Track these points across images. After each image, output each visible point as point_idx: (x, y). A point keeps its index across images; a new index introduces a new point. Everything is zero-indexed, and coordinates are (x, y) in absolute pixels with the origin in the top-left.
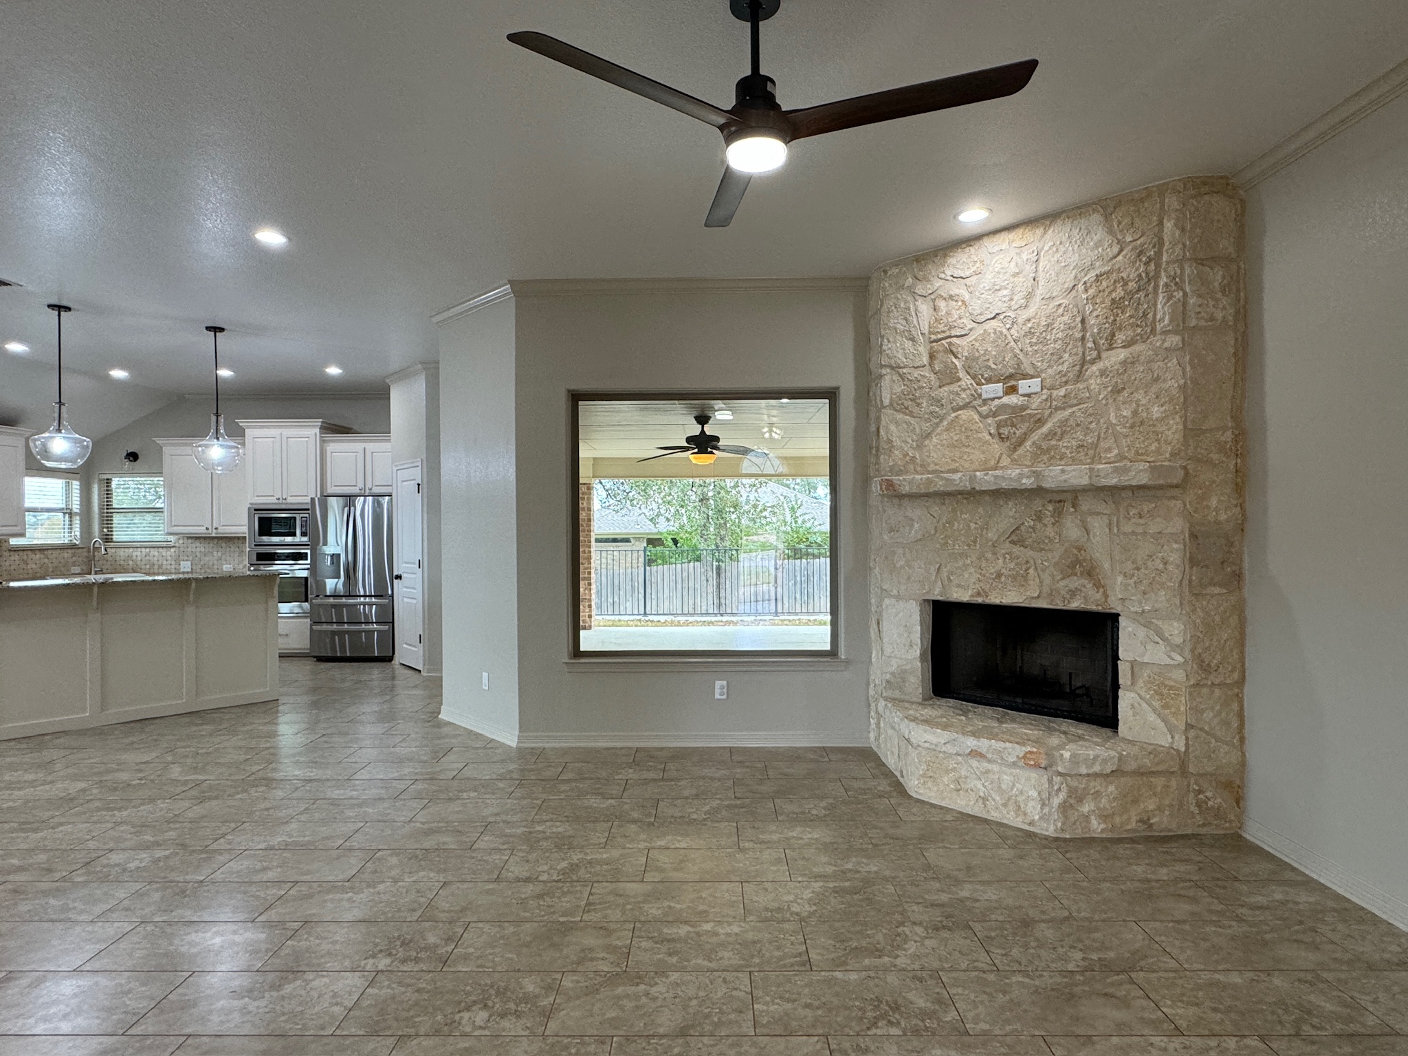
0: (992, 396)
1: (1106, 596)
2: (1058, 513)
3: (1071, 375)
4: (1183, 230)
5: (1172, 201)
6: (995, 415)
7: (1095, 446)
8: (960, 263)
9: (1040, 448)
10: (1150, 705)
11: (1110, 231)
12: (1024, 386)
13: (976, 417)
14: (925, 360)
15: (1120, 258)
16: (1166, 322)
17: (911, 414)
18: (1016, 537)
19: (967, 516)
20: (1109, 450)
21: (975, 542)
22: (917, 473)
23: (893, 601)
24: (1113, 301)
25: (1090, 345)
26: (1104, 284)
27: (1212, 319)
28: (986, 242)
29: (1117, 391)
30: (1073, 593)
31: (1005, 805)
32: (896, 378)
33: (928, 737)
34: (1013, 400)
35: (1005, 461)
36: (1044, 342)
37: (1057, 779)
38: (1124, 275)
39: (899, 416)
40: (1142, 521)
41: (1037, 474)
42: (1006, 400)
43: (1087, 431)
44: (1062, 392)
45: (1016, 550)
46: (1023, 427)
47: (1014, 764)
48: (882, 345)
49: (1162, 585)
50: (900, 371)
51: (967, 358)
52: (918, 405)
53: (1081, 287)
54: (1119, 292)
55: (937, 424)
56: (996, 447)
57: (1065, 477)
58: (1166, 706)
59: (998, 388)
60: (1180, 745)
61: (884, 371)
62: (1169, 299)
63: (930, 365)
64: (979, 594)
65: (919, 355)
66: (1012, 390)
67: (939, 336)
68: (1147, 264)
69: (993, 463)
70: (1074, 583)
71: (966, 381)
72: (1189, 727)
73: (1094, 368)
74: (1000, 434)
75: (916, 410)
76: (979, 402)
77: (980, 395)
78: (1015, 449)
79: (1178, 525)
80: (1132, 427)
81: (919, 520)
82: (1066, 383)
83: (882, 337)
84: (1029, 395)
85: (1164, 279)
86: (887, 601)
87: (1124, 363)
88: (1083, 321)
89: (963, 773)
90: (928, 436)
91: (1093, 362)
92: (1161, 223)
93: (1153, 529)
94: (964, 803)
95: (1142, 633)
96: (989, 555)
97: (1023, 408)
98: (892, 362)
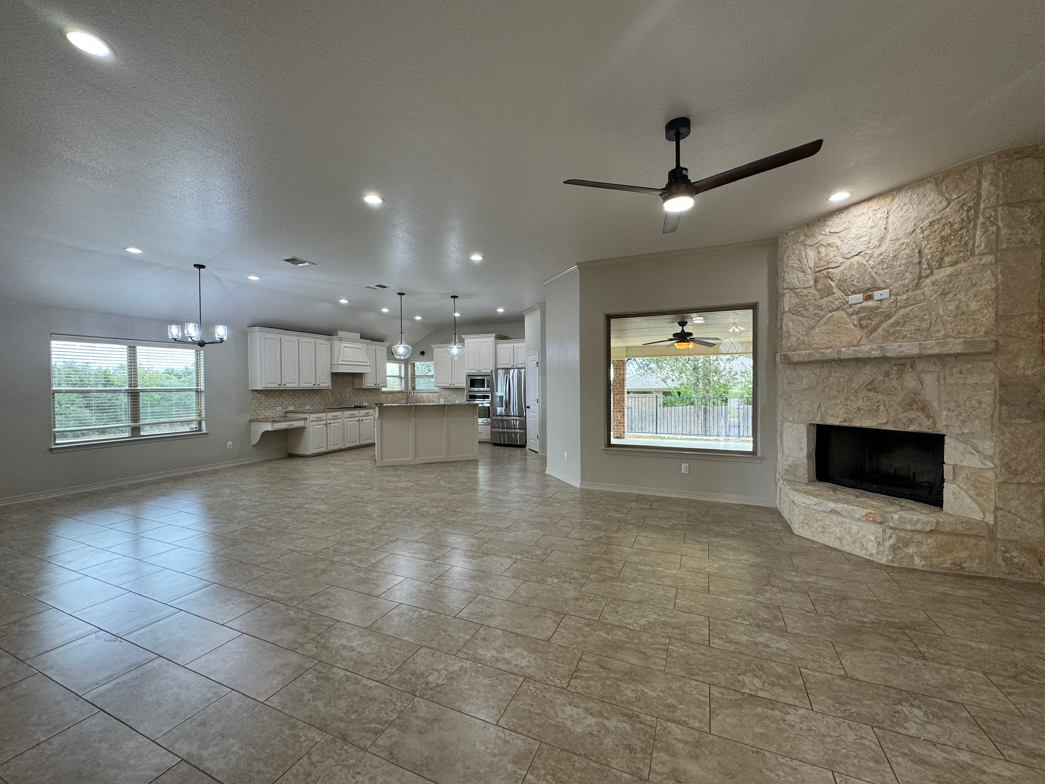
0: (856, 302)
1: (935, 423)
2: (901, 372)
3: (911, 286)
4: (997, 186)
5: (988, 169)
6: (857, 313)
7: (928, 329)
8: (835, 224)
9: (888, 332)
10: (966, 492)
11: (941, 193)
12: (877, 295)
13: (845, 316)
14: (812, 283)
15: (948, 209)
16: (983, 247)
17: (802, 316)
18: (871, 387)
19: (838, 374)
20: (938, 331)
21: (843, 389)
22: (806, 349)
23: (790, 424)
24: (942, 237)
25: (925, 266)
26: (936, 227)
28: (852, 209)
29: (944, 294)
30: (911, 421)
31: (854, 543)
32: (793, 295)
33: (804, 500)
34: (870, 303)
35: (864, 341)
36: (892, 267)
37: (889, 531)
38: (951, 220)
39: (795, 317)
40: (962, 376)
42: (865, 304)
43: (923, 320)
44: (904, 297)
45: (871, 394)
46: (877, 320)
47: (859, 519)
48: (784, 276)
49: (978, 417)
50: (796, 291)
51: (839, 280)
52: (807, 310)
53: (918, 231)
54: (947, 231)
55: (819, 321)
56: (858, 333)
57: (901, 349)
58: (979, 495)
59: (860, 297)
60: (990, 519)
61: (785, 292)
62: (986, 231)
63: (815, 286)
64: (845, 421)
65: (808, 280)
66: (870, 297)
67: (821, 269)
68: (968, 211)
69: (855, 342)
70: (911, 415)
71: (838, 293)
72: (997, 508)
73: (928, 281)
74: (860, 325)
75: (805, 313)
76: (847, 306)
77: (847, 302)
78: (871, 334)
79: (991, 378)
80: (956, 316)
81: (807, 377)
82: (907, 291)
83: (785, 272)
84: (881, 300)
85: (981, 220)
86: (786, 424)
87: (949, 276)
88: (920, 252)
89: (827, 522)
90: (813, 328)
91: (927, 277)
92: (979, 183)
93: (971, 381)
95: (961, 447)
96: (852, 398)
97: (877, 308)
98: (790, 286)
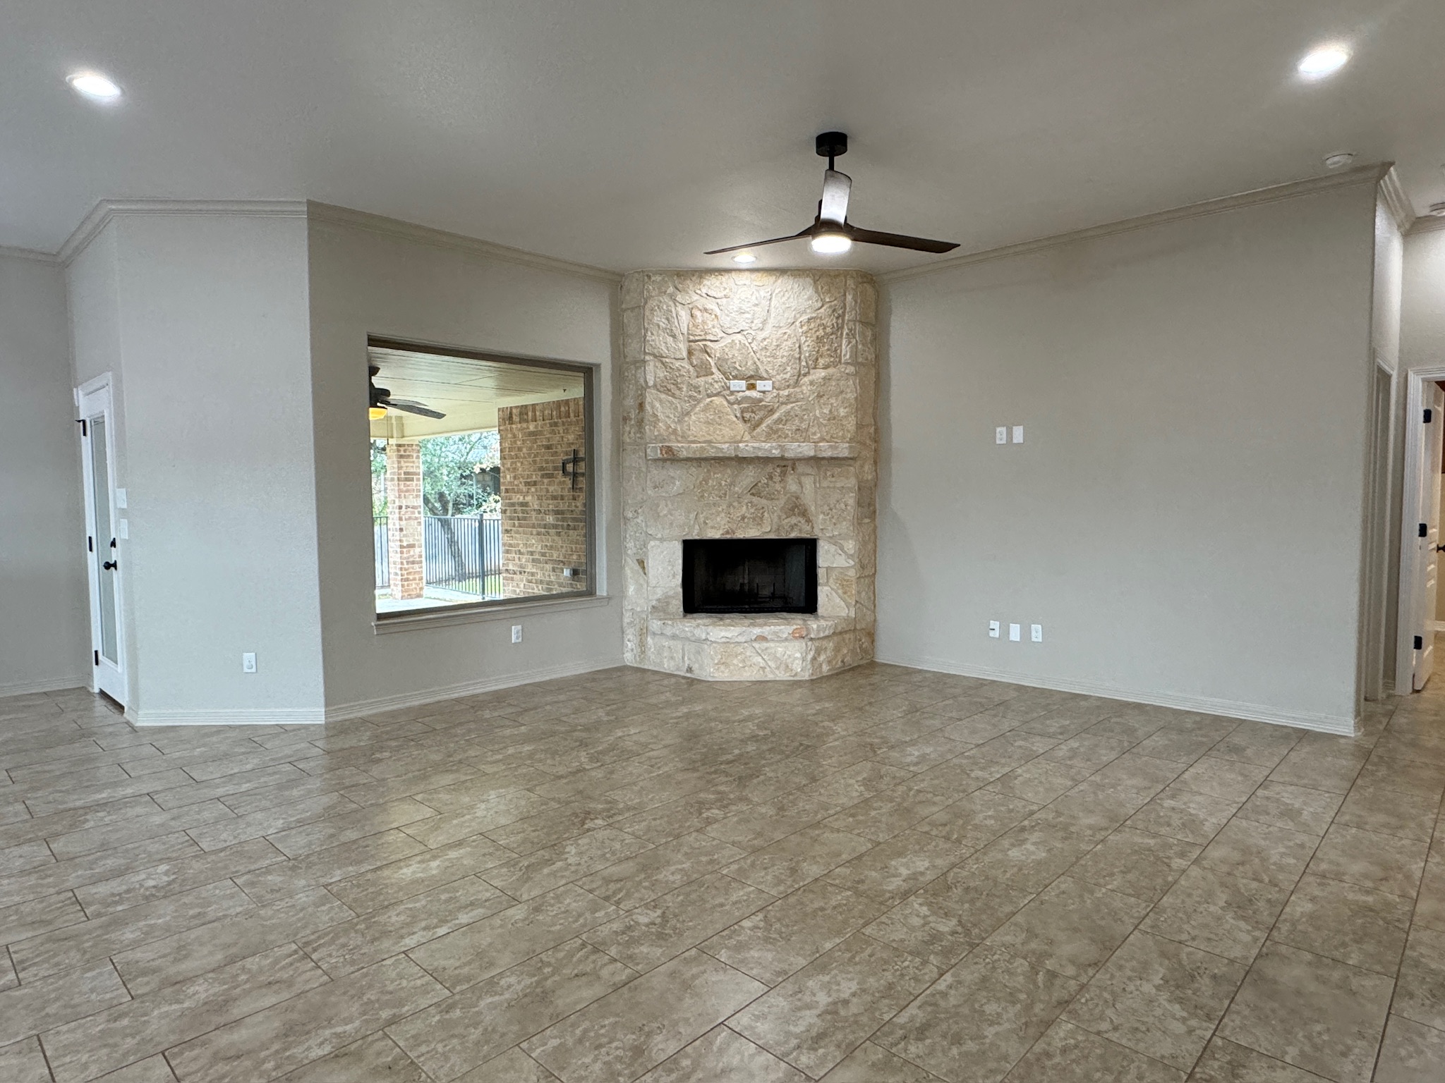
0: (738, 389)
1: (813, 528)
2: (783, 474)
3: (791, 382)
4: (856, 302)
5: (850, 283)
6: (739, 403)
7: (807, 430)
8: (712, 285)
9: (771, 429)
10: (837, 593)
11: (817, 292)
12: (760, 385)
13: (725, 403)
14: (685, 354)
15: (822, 310)
16: (848, 356)
17: (673, 396)
18: (755, 490)
19: (719, 475)
20: (814, 434)
21: (725, 494)
22: (679, 442)
23: (658, 543)
24: (817, 337)
25: (804, 363)
26: (812, 325)
27: (867, 359)
28: (733, 273)
29: (820, 396)
30: (792, 527)
31: (778, 668)
32: (659, 365)
33: (723, 634)
34: (753, 394)
35: (747, 437)
36: (774, 357)
37: (809, 643)
38: (824, 322)
39: (663, 396)
40: (833, 479)
41: (782, 448)
42: (748, 393)
43: (802, 420)
44: (786, 392)
45: (755, 499)
46: (761, 414)
47: (786, 639)
48: (645, 336)
49: (845, 519)
50: (664, 360)
51: (719, 359)
52: (680, 389)
53: (797, 323)
54: (821, 333)
55: (695, 405)
56: (741, 426)
57: (800, 450)
58: (845, 593)
59: (743, 384)
60: (852, 614)
61: (647, 358)
62: (850, 343)
63: (689, 359)
64: (727, 533)
65: (680, 349)
66: (752, 387)
67: (697, 338)
68: (837, 318)
69: (739, 438)
70: (794, 520)
71: (718, 375)
72: (857, 602)
73: (806, 379)
74: (743, 417)
75: (677, 393)
76: (728, 392)
77: (729, 388)
78: (754, 429)
79: (852, 482)
80: (829, 420)
81: (679, 479)
82: (788, 386)
83: (646, 330)
84: (764, 392)
85: (846, 331)
86: (652, 543)
87: (824, 378)
88: (800, 347)
89: (748, 654)
90: (688, 414)
91: (805, 375)
92: (845, 295)
93: (838, 485)
94: (749, 675)
95: (833, 548)
96: (736, 504)
97: (761, 400)
98: (655, 351)
